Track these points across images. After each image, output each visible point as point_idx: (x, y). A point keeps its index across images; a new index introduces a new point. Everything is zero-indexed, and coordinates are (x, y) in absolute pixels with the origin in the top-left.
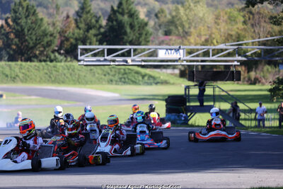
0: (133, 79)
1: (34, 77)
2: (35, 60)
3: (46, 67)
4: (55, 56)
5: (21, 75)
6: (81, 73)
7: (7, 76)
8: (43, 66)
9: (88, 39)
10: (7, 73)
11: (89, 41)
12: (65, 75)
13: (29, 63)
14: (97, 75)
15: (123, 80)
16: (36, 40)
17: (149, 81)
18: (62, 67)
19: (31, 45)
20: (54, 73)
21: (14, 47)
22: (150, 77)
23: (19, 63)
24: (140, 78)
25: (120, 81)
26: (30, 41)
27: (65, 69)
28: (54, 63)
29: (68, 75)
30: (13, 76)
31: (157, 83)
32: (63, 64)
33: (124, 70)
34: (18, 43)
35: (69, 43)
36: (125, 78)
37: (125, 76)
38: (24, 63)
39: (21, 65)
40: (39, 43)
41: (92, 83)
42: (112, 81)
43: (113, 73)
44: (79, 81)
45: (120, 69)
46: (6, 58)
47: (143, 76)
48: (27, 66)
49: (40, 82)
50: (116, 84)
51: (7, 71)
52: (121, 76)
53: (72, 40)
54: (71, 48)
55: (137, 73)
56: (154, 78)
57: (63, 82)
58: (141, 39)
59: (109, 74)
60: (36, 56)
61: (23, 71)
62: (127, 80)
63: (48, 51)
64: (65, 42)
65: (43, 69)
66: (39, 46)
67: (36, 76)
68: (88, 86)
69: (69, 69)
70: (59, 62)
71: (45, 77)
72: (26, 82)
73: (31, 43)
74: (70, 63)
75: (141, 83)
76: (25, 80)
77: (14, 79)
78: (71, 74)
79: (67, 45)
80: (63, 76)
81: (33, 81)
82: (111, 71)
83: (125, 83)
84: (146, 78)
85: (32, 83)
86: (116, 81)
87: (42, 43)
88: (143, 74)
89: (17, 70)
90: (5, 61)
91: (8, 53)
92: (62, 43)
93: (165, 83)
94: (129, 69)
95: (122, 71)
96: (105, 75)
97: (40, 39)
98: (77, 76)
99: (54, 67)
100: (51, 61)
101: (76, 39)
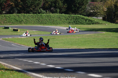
0: (81, 22)
1: (30, 21)
2: (31, 13)
3: (37, 16)
4: (41, 11)
5: (24, 20)
6: (54, 19)
7: (17, 21)
8: (35, 15)
9: (58, 2)
10: (17, 19)
11: (58, 3)
12: (46, 20)
13: (28, 14)
14: (63, 20)
15: (76, 22)
16: (31, 2)
17: (89, 23)
18: (45, 16)
19: (29, 5)
20: (41, 19)
21: (20, 6)
22: (90, 20)
23: (23, 14)
24: (85, 21)
25: (74, 23)
26: (28, 3)
27: (46, 17)
28: (41, 14)
29: (48, 20)
30: (20, 20)
31: (93, 24)
32: (45, 14)
33: (76, 17)
34: (22, 4)
35: (48, 4)
36: (76, 21)
37: (77, 20)
38: (25, 14)
39: (24, 15)
40: (33, 4)
41: (60, 24)
42: (70, 22)
43: (70, 19)
44: (53, 23)
45: (74, 17)
46: (17, 12)
47: (86, 20)
48: (27, 16)
49: (34, 24)
50: (72, 24)
51: (17, 18)
52: (74, 20)
53: (49, 3)
54: (49, 6)
55: (83, 18)
56: (91, 21)
57: (46, 24)
58: (84, 2)
59: (68, 19)
60: (31, 11)
61: (25, 18)
62: (78, 22)
63: (38, 8)
64: (46, 4)
65: (35, 17)
66: (33, 6)
67: (32, 21)
68: (58, 25)
69: (48, 17)
70: (43, 13)
71: (36, 21)
72: (27, 24)
73: (29, 4)
74: (49, 14)
75: (85, 23)
76: (26, 23)
77: (21, 22)
78: (49, 20)
79: (47, 5)
80: (45, 21)
81: (30, 23)
82: (69, 17)
83: (77, 24)
84: (87, 21)
85: (30, 24)
86: (72, 23)
87: (35, 4)
88: (86, 19)
89: (22, 18)
90: (16, 13)
91: (17, 9)
92: (44, 4)
93: (97, 23)
94: (78, 17)
95: (75, 17)
96: (66, 20)
97: (33, 2)
98: (52, 20)
99: (41, 16)
100: (39, 13)
101: (51, 2)
